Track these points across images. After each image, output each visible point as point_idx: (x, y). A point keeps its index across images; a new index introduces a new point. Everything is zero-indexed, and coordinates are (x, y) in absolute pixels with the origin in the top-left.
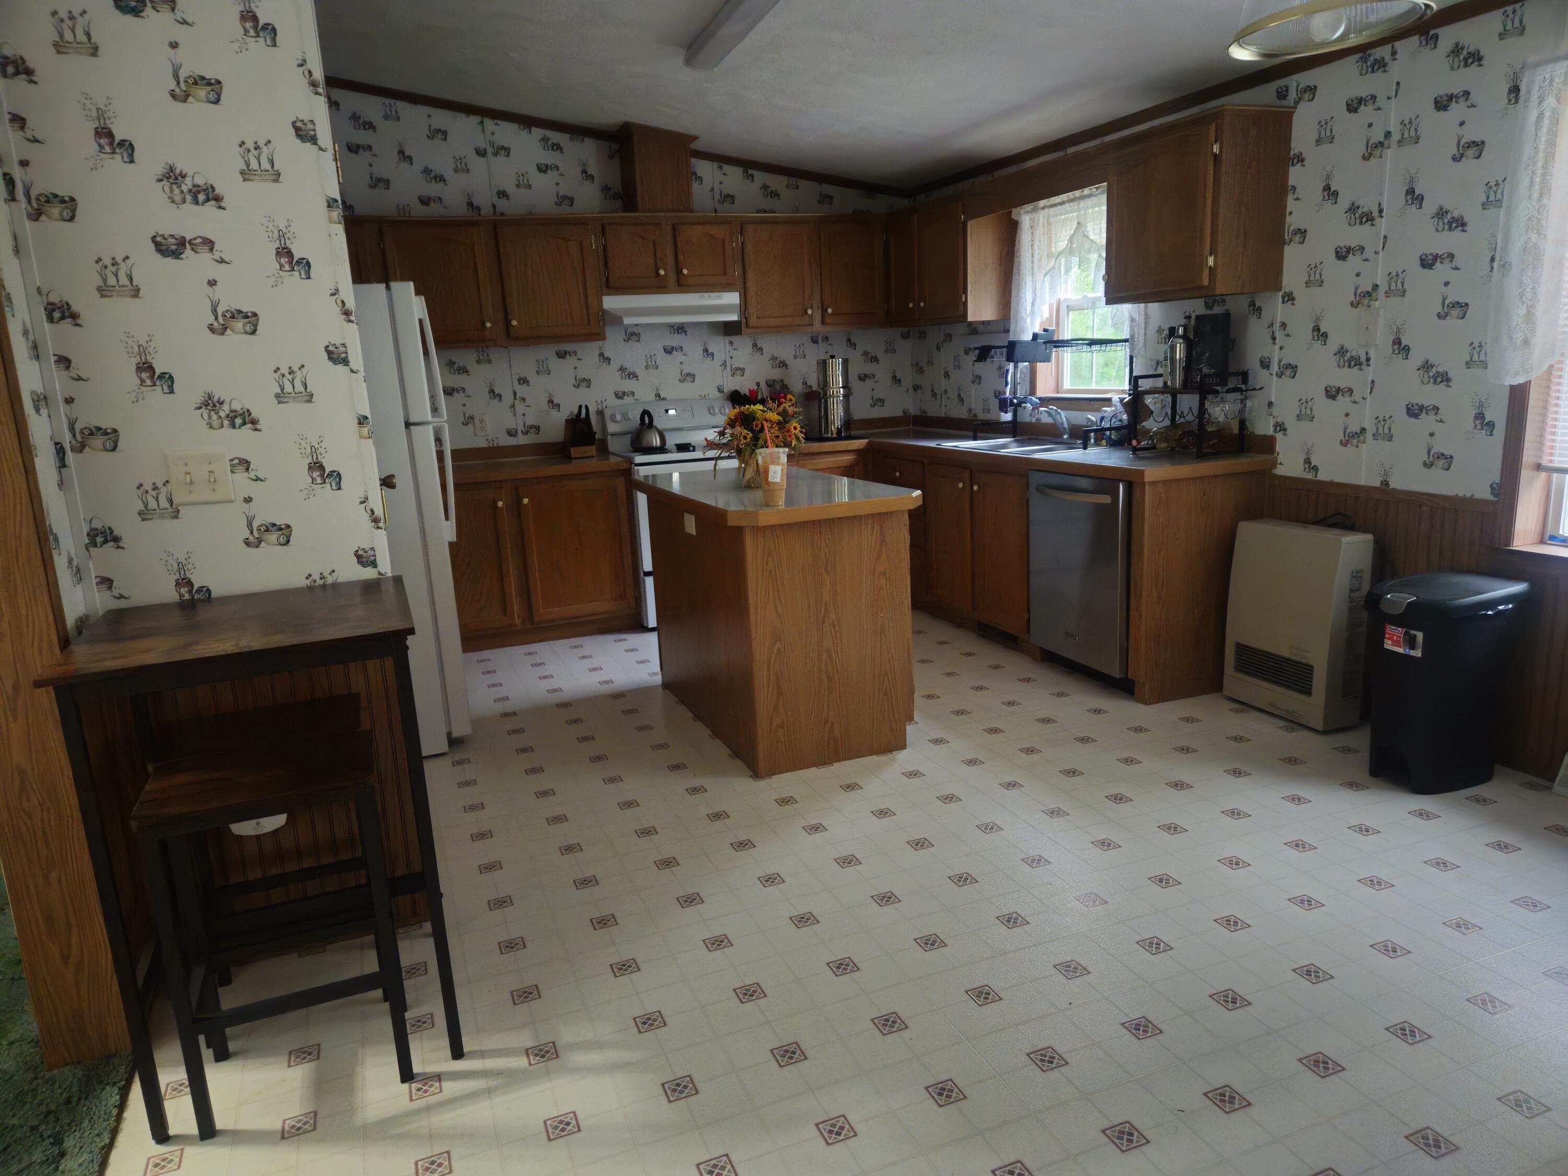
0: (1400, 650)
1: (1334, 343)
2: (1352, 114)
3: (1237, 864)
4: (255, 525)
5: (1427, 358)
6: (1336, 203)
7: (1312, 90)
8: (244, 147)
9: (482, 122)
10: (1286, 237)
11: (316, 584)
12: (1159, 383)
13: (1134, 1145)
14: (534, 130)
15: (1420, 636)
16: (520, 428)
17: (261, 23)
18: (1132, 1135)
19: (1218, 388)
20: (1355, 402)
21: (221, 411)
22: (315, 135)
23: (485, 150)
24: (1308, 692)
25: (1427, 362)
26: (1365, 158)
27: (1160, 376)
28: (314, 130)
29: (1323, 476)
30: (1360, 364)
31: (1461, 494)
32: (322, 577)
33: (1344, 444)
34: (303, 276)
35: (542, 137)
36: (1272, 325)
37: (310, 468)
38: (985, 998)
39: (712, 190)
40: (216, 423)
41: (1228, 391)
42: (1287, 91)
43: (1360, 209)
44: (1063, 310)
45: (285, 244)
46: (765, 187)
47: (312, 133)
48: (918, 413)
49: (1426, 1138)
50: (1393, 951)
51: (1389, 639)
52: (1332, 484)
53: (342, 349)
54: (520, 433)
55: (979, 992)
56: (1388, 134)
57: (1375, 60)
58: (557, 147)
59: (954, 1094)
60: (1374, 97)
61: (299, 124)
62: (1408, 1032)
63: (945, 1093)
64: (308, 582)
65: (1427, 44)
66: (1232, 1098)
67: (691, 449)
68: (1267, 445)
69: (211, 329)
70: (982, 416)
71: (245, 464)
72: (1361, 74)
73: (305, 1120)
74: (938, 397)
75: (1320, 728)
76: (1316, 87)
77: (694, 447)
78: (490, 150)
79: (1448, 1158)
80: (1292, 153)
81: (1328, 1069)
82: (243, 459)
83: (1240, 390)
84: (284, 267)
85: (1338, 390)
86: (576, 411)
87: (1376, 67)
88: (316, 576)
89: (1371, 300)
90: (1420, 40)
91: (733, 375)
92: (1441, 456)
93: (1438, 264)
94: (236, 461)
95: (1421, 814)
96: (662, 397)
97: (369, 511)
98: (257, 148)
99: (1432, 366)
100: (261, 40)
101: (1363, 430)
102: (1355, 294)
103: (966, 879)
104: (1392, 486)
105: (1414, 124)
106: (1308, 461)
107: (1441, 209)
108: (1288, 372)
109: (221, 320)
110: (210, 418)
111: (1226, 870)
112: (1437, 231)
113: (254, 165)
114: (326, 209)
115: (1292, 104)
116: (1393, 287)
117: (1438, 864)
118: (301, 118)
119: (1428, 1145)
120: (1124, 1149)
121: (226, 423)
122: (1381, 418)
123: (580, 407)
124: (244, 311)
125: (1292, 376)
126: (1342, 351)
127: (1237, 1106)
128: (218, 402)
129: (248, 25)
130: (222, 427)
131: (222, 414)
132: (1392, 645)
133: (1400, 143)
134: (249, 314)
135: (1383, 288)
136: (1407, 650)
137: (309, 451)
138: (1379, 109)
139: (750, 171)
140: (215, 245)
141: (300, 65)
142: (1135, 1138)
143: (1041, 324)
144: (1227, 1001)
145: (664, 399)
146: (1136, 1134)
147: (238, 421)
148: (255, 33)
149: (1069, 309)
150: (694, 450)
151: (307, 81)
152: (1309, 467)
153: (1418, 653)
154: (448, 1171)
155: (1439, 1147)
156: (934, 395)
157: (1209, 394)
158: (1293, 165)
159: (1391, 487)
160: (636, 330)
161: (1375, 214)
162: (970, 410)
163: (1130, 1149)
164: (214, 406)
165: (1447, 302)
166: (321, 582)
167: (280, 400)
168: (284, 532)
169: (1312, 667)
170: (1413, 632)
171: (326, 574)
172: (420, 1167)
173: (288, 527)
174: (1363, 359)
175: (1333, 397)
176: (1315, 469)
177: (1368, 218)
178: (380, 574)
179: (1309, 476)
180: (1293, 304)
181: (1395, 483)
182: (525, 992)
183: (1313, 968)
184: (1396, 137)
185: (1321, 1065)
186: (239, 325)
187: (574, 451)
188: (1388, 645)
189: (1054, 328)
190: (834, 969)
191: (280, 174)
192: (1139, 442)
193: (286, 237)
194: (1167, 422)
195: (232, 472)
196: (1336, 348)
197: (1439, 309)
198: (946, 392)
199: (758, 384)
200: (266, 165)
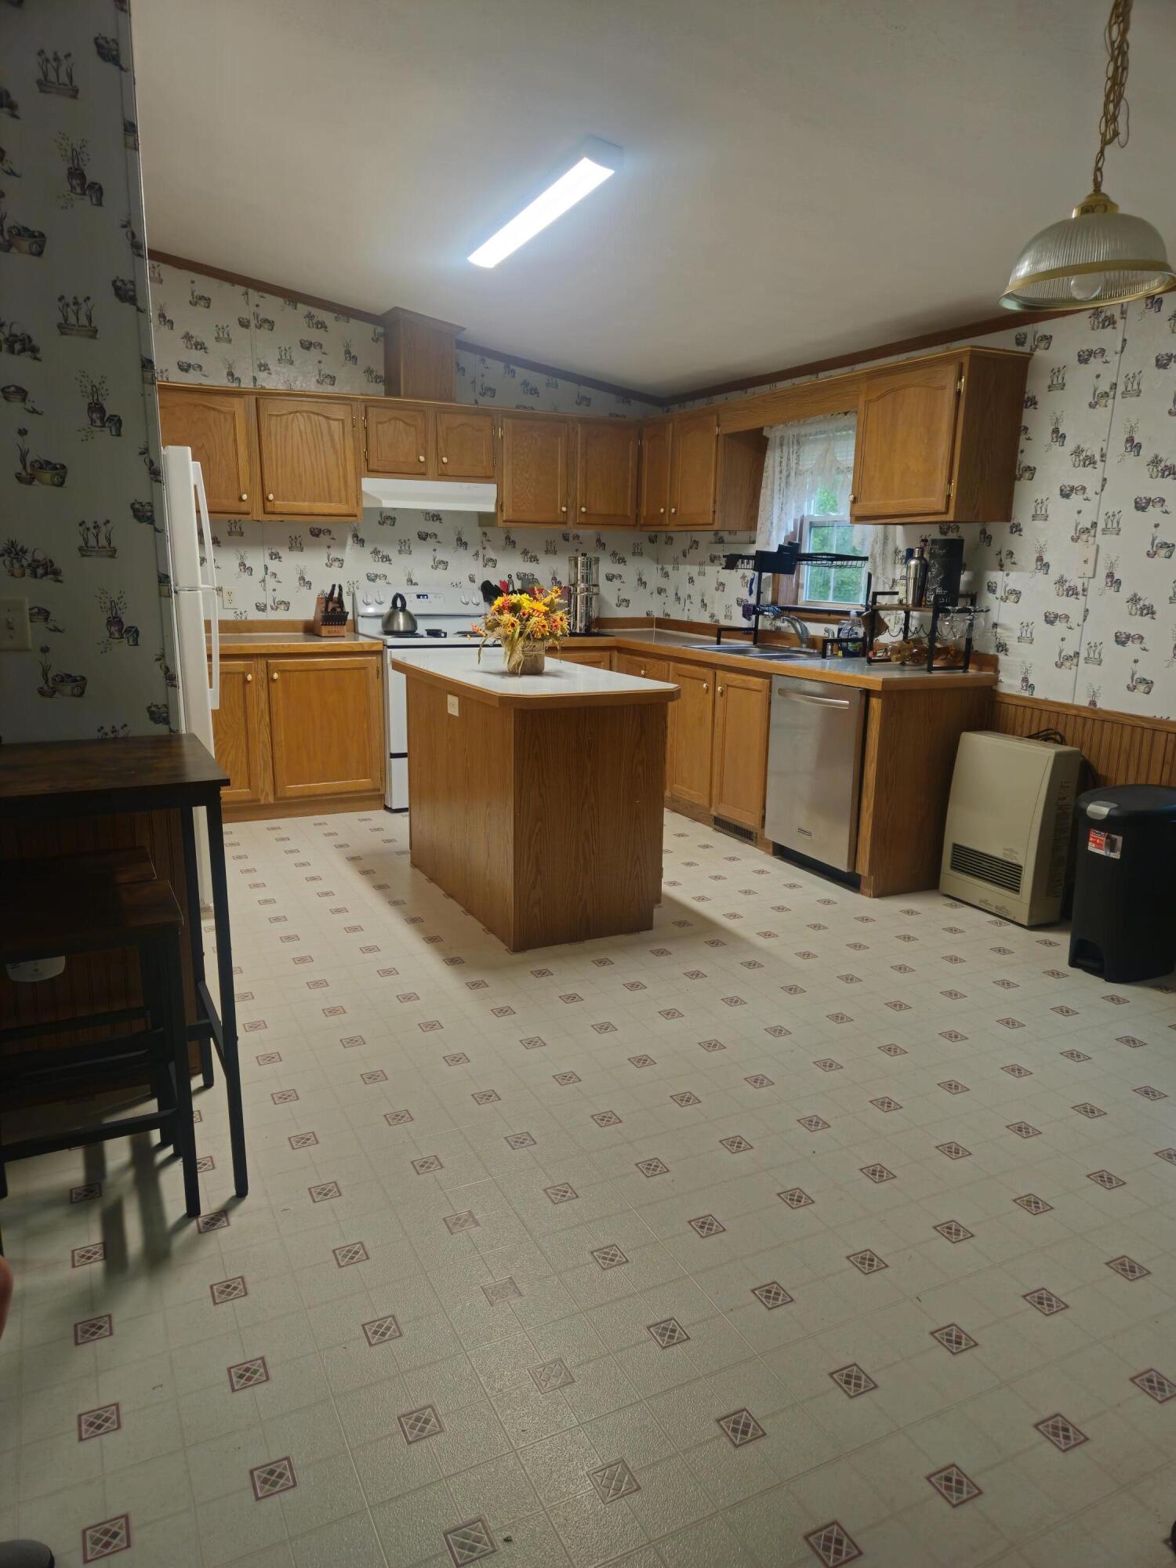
0: (1102, 852)
1: (1055, 572)
2: (1083, 365)
3: (956, 1037)
4: (50, 675)
5: (1136, 591)
6: (1063, 445)
7: (1048, 339)
8: (63, 301)
9: (247, 294)
10: (1017, 473)
11: (107, 737)
12: (895, 600)
13: (875, 1268)
14: (299, 306)
15: (1119, 839)
16: (270, 603)
17: (88, 181)
18: (873, 1260)
19: (950, 608)
20: (1070, 628)
21: (23, 560)
22: (135, 295)
23: (249, 322)
24: (1016, 889)
25: (1135, 595)
26: (1092, 406)
27: (897, 593)
28: (134, 291)
29: (1038, 694)
30: (1077, 594)
31: (1158, 716)
32: (114, 731)
33: (1059, 665)
34: (114, 433)
35: (306, 313)
36: (1000, 553)
37: (109, 622)
38: (738, 1147)
39: (474, 382)
40: (17, 571)
41: (959, 611)
42: (1025, 338)
43: (1084, 453)
44: (806, 527)
45: (98, 399)
46: (525, 384)
47: (132, 293)
48: (661, 616)
49: (1123, 1264)
50: (1091, 1112)
51: (1093, 842)
52: (1046, 702)
53: (148, 508)
54: (269, 607)
55: (732, 1142)
56: (1114, 386)
57: (1106, 317)
58: (321, 325)
59: (714, 1227)
60: (1103, 351)
61: (119, 284)
62: (1106, 1179)
63: (706, 1226)
64: (100, 735)
65: (1152, 307)
66: (957, 1230)
67: (443, 635)
68: (991, 663)
69: (19, 477)
70: (724, 622)
71: (44, 614)
72: (1093, 329)
73: (94, 1250)
74: (682, 601)
75: (1026, 924)
76: (1051, 337)
77: (446, 634)
78: (253, 323)
79: (1140, 1281)
80: (1026, 397)
81: (1038, 1207)
82: (43, 609)
83: (968, 611)
84: (95, 422)
85: (1056, 616)
86: (328, 591)
87: (1107, 323)
88: (108, 729)
89: (1089, 536)
90: (1146, 303)
91: (485, 566)
92: (1143, 681)
93: (1150, 507)
94: (36, 610)
95: (1114, 999)
96: (414, 582)
97: (163, 668)
98: (76, 303)
99: (1140, 599)
100: (87, 198)
101: (1077, 654)
102: (1076, 530)
103: (715, 1045)
104: (1099, 705)
105: (1137, 378)
106: (1025, 680)
107: (1156, 457)
108: (1012, 597)
109: (29, 469)
110: (12, 565)
111: (946, 1042)
112: (1152, 477)
113: (72, 320)
114: (140, 369)
115: (1028, 351)
116: (1109, 526)
117: (1128, 1041)
118: (121, 278)
119: (1125, 1270)
120: (866, 1271)
121: (28, 571)
122: (1093, 644)
123: (334, 586)
124: (53, 462)
125: (1016, 601)
126: (1061, 581)
127: (961, 1237)
128: (22, 550)
129: (75, 182)
130: (23, 575)
131: (25, 563)
132: (1096, 847)
133: (1124, 395)
134: (58, 466)
135: (1101, 526)
136: (1108, 853)
137: (108, 605)
138: (1107, 362)
139: (512, 367)
140: (29, 396)
141: (124, 226)
142: (875, 1263)
143: (786, 537)
144: (951, 1152)
145: (416, 584)
146: (876, 1259)
147: (40, 571)
148: (81, 190)
149: (812, 525)
150: (445, 636)
151: (129, 243)
152: (1026, 686)
153: (1116, 855)
154: (243, 1294)
155: (1134, 1272)
156: (678, 599)
157: (941, 612)
158: (1026, 407)
159: (1098, 707)
160: (392, 514)
161: (1098, 458)
162: (712, 616)
163: (871, 1272)
164: (17, 554)
165: (1156, 542)
166: (112, 735)
167: (84, 553)
168: (79, 685)
169: (1021, 867)
170: (1114, 836)
171: (118, 728)
172: (215, 1291)
173: (83, 678)
174: (1080, 590)
175: (1052, 623)
176: (1032, 687)
177: (1090, 461)
178: (171, 731)
179: (1026, 694)
180: (1021, 535)
181: (1102, 704)
182: (303, 1138)
183: (1023, 1125)
184: (1120, 388)
185: (1033, 1205)
186: (47, 476)
187: (325, 630)
188: (1092, 848)
189: (797, 542)
190: (599, 1121)
191: (97, 330)
192: (875, 654)
193: (99, 393)
194: (901, 637)
195: (31, 621)
196: (1057, 578)
197: (1149, 548)
198: (689, 596)
199: (510, 576)
200: (84, 321)
